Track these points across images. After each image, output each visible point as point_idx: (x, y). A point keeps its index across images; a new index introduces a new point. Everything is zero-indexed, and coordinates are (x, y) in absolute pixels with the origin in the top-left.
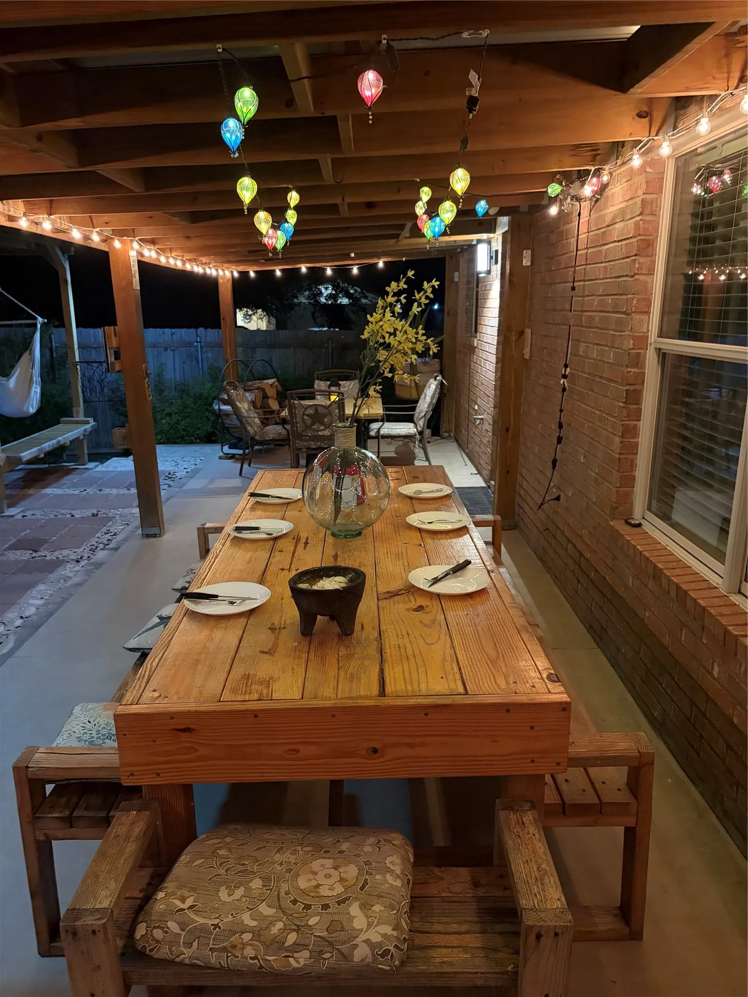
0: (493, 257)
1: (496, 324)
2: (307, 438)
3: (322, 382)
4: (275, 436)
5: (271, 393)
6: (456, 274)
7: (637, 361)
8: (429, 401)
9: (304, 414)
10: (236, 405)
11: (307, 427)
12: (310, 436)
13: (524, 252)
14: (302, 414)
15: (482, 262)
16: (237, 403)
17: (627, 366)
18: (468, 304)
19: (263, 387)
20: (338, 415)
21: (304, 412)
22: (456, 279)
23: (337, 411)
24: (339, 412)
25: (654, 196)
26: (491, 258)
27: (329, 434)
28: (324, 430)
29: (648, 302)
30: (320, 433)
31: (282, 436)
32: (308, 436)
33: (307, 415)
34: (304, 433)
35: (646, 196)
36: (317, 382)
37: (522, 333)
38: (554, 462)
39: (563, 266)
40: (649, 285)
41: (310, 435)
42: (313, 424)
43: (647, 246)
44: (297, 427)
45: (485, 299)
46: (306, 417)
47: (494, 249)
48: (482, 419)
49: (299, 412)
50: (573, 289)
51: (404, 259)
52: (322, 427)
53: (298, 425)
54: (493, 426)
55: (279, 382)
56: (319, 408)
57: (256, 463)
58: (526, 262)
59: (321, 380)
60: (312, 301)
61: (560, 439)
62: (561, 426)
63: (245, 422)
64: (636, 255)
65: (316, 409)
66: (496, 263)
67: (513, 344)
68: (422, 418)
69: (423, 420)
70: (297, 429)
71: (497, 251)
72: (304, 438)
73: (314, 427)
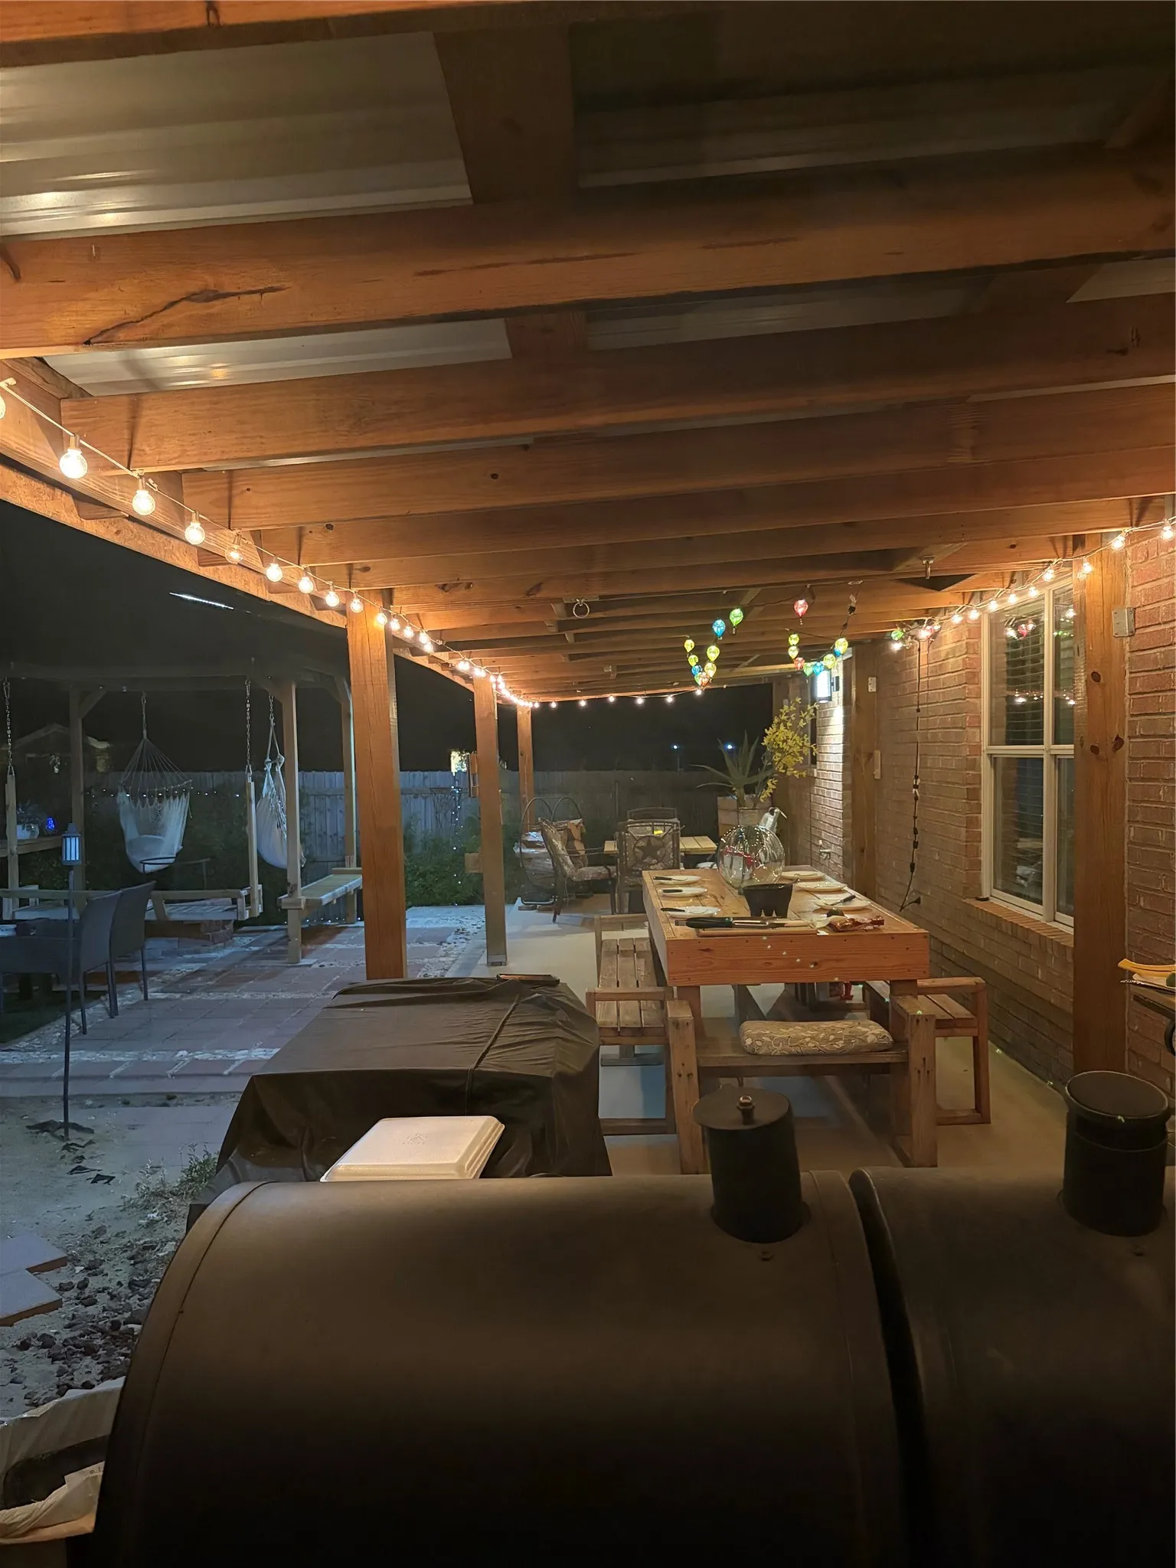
0: (834, 684)
1: (841, 751)
2: (637, 873)
4: (595, 876)
5: (576, 834)
7: (974, 765)
9: (635, 846)
10: (555, 846)
11: (637, 861)
12: (640, 871)
13: (869, 679)
14: (633, 847)
15: (822, 689)
17: (966, 769)
19: (569, 827)
20: (671, 847)
21: (635, 844)
23: (671, 843)
24: (673, 844)
25: (976, 640)
26: (832, 684)
27: (661, 868)
28: (656, 863)
29: (979, 718)
30: (652, 867)
31: (601, 876)
33: (638, 847)
34: (634, 868)
35: (968, 640)
37: (871, 755)
38: (912, 866)
39: (908, 692)
40: (978, 706)
42: (644, 858)
43: (973, 677)
44: (626, 860)
45: (825, 725)
46: (637, 850)
47: (834, 675)
48: (829, 853)
49: (630, 845)
50: (918, 710)
51: (725, 686)
52: (654, 861)
54: (843, 857)
55: (583, 823)
56: (652, 840)
58: (872, 688)
61: (916, 845)
62: (916, 832)
63: (561, 861)
64: (965, 683)
65: (649, 840)
66: (838, 689)
67: (863, 765)
70: (626, 863)
71: (837, 678)
73: (646, 860)
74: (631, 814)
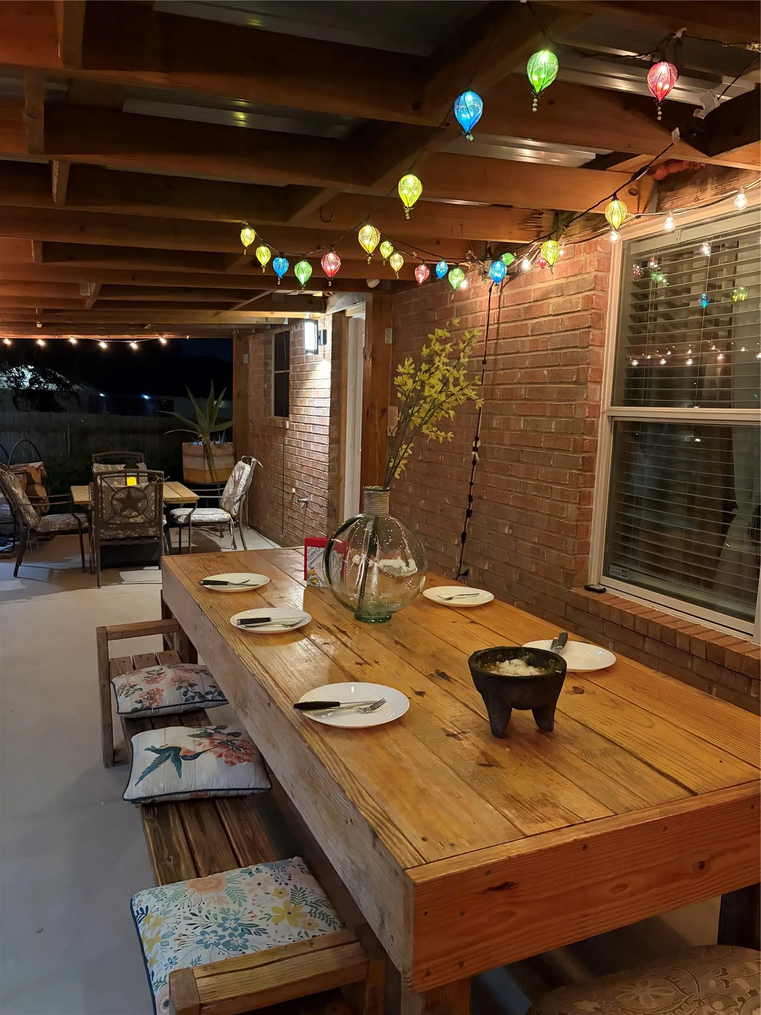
0: (321, 337)
1: (328, 405)
2: (115, 526)
3: (102, 465)
4: (62, 526)
5: (37, 477)
6: (246, 356)
7: (592, 429)
8: (245, 483)
9: (113, 498)
10: (12, 491)
11: (115, 513)
12: (119, 524)
13: (386, 329)
14: (110, 499)
15: (309, 340)
16: (13, 488)
17: (583, 434)
18: (266, 386)
19: (28, 471)
20: (154, 499)
21: (113, 496)
22: (246, 361)
23: (153, 494)
24: (156, 495)
25: (604, 274)
26: (319, 337)
27: (142, 521)
28: (137, 516)
29: (599, 372)
30: (131, 520)
31: (71, 527)
32: (116, 524)
33: (117, 500)
34: (111, 521)
35: (597, 273)
36: (96, 465)
37: (384, 411)
38: (464, 536)
40: (601, 356)
41: (119, 522)
42: (123, 510)
43: (599, 319)
44: (102, 513)
45: (303, 378)
46: (115, 502)
47: (321, 328)
48: (306, 502)
49: (107, 496)
50: (484, 362)
51: (188, 337)
52: (134, 513)
53: (104, 511)
54: (327, 508)
55: (44, 466)
56: (132, 491)
57: (28, 560)
58: (389, 339)
59: (100, 463)
60: (13, 385)
61: (469, 513)
62: (470, 499)
63: (23, 511)
64: (588, 327)
65: (129, 492)
66: (325, 342)
67: (377, 422)
68: (237, 501)
69: (238, 504)
70: (102, 516)
71: (325, 331)
72: (111, 526)
73: (125, 513)
74: (96, 458)
